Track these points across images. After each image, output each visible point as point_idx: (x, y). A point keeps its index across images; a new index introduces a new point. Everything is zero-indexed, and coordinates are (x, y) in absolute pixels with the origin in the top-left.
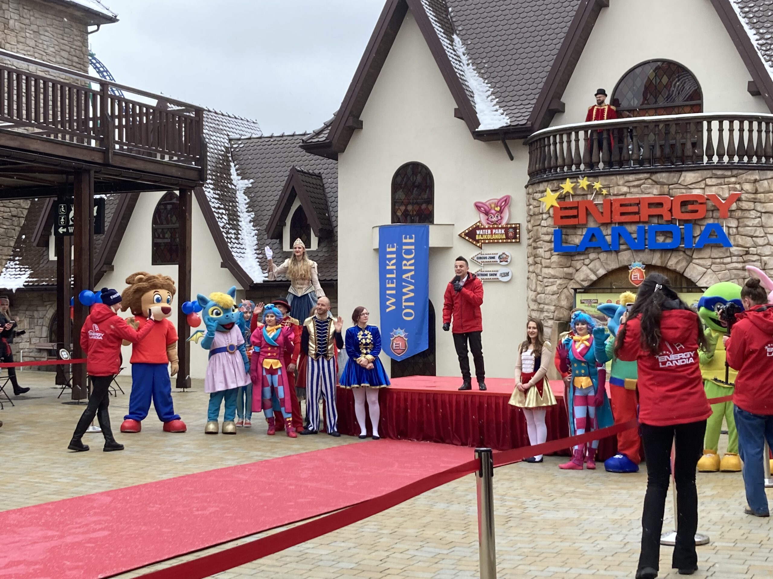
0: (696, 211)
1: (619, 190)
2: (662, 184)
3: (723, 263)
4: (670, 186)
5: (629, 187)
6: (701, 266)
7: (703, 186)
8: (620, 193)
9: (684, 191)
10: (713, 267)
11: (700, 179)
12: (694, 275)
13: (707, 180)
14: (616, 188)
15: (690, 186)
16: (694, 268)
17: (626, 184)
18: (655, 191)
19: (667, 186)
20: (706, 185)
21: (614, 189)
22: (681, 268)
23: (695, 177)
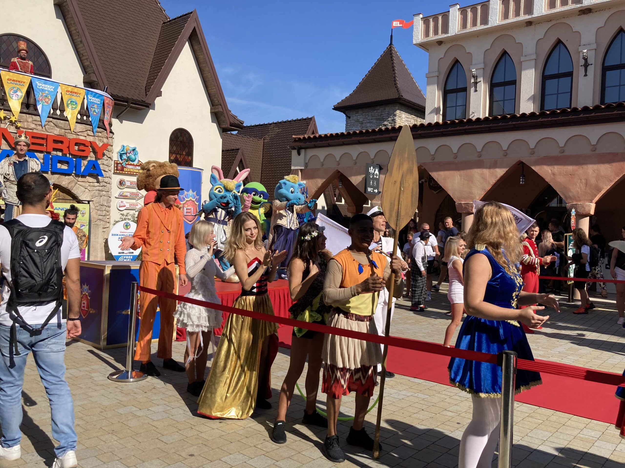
0: (84, 151)
1: (30, 126)
2: (61, 128)
3: (94, 186)
4: (66, 131)
5: (36, 125)
6: (83, 187)
7: (86, 135)
8: (30, 128)
9: (75, 136)
10: (89, 188)
11: (84, 130)
12: (79, 192)
13: (88, 131)
14: (26, 123)
15: (79, 133)
16: (79, 187)
17: (34, 122)
18: (56, 131)
19: (64, 130)
20: (88, 135)
21: (24, 124)
22: (71, 187)
23: (81, 128)
